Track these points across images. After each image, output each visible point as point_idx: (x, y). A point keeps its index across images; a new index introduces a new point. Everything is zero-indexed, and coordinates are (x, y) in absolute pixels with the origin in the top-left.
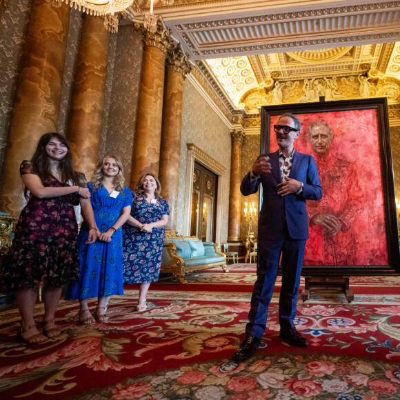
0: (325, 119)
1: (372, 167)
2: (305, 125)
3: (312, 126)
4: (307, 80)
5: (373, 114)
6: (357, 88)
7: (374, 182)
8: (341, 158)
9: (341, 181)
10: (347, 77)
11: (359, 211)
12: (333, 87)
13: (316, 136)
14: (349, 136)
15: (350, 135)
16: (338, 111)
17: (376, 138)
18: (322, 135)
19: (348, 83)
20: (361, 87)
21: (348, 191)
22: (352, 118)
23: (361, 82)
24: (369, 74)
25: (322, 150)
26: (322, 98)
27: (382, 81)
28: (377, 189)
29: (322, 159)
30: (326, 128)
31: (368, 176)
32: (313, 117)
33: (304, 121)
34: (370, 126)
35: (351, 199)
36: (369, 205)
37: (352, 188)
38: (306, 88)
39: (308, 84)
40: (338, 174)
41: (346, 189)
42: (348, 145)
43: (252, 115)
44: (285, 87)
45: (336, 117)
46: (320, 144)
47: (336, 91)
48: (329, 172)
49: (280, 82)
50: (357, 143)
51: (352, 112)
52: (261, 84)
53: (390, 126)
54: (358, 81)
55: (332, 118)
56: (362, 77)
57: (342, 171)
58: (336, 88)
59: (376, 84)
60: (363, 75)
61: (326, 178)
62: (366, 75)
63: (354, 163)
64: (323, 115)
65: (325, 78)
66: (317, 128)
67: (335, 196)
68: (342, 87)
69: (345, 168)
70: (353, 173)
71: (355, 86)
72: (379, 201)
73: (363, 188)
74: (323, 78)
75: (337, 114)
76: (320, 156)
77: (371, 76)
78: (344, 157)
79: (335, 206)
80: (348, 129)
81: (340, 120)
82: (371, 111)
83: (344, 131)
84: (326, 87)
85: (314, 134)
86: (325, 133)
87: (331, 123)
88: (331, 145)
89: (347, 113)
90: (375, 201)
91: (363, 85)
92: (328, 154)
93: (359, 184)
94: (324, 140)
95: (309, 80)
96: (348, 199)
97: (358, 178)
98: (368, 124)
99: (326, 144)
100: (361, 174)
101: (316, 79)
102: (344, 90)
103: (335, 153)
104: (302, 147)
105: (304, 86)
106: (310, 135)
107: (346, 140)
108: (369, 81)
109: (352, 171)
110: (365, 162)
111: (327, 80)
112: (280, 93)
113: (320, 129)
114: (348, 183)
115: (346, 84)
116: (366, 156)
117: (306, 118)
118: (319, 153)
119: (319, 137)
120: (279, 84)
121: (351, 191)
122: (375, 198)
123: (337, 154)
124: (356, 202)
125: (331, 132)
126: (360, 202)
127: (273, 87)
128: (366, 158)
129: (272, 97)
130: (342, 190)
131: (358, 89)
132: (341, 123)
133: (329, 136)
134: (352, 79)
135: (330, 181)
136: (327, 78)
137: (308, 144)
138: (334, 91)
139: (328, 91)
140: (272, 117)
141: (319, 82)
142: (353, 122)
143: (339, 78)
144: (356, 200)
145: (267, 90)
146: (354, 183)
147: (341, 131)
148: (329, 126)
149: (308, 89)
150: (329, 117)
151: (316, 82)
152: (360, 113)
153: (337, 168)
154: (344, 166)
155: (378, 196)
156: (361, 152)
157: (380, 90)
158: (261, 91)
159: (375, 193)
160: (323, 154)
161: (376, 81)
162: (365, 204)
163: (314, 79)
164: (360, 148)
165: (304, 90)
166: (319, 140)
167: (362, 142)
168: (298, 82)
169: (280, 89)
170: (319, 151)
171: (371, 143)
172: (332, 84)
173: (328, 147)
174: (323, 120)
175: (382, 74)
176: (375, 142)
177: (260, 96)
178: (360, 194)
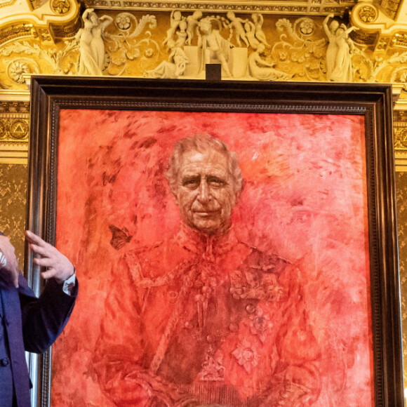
0: (222, 133)
1: (346, 278)
2: (164, 146)
3: (183, 150)
4: (178, 15)
5: (354, 130)
6: (319, 53)
7: (350, 319)
8: (262, 248)
9: (260, 314)
10: (292, 18)
11: (308, 398)
12: (253, 42)
13: (194, 181)
14: (287, 186)
15: (290, 184)
16: (258, 112)
17: (361, 198)
18: (211, 179)
19: (294, 35)
20: (331, 52)
21: (278, 340)
22: (295, 134)
23: (332, 39)
24: (354, 15)
25: (211, 223)
26: (213, 69)
27: (389, 41)
28: (356, 339)
29: (209, 248)
30: (223, 159)
31: (333, 303)
32: (186, 123)
33: (161, 131)
34: (345, 164)
35: (288, 364)
36: (333, 382)
37: (290, 334)
38: (175, 38)
39: (183, 26)
40: (253, 293)
41: (274, 335)
42: (282, 211)
43: (10, 103)
44: (113, 28)
45: (251, 127)
46: (204, 204)
47: (262, 55)
48: (227, 285)
49: (97, 11)
50: (305, 207)
51: (296, 119)
52: (39, 11)
53: (397, 169)
54: (324, 35)
55: (241, 131)
56: (335, 24)
57: (265, 286)
58: (261, 48)
59: (372, 49)
60: (336, 18)
61: (221, 302)
62: (345, 19)
63: (299, 264)
64: (215, 118)
65: (231, 16)
66: (197, 156)
67: (242, 354)
68: (279, 47)
69: (271, 278)
70: (294, 293)
71: (315, 46)
72: (361, 371)
73: (320, 335)
74: (224, 15)
75: (254, 118)
76: (204, 240)
77: (358, 23)
78: (270, 246)
79: (241, 383)
80: (284, 167)
81: (263, 138)
82: (348, 120)
83: (273, 170)
84: (234, 41)
85: (187, 173)
86: (220, 173)
87: (237, 145)
88: (236, 210)
89: (282, 120)
90: (349, 373)
91: (337, 46)
92: (226, 233)
93: (310, 322)
94: (216, 193)
95: (185, 14)
96: (278, 363)
97: (308, 305)
98: (338, 155)
99: (222, 204)
100: (314, 294)
101: (205, 15)
102: (283, 54)
103: (246, 233)
104: (150, 210)
105: (170, 32)
106: (176, 175)
107: (277, 198)
108: (353, 35)
109: (292, 286)
110: (327, 262)
111: (237, 22)
112: (98, 44)
113: (206, 160)
114: (280, 320)
115: (289, 39)
116: (332, 246)
117: (167, 123)
118: (200, 229)
119: (203, 182)
120: (93, 18)
121: (287, 341)
122: (351, 364)
123: (251, 236)
124: (300, 373)
125: (238, 171)
126: (311, 373)
127: (77, 25)
128: (330, 253)
129: (74, 54)
130: (263, 338)
131: (323, 58)
132: (265, 147)
133: (230, 181)
134: (307, 25)
135: (230, 311)
136: (237, 15)
137: (171, 203)
138: (255, 56)
139: (239, 53)
140: (64, 113)
141: (215, 26)
142: (298, 148)
143: (270, 20)
144: (300, 366)
145: (59, 33)
146: (296, 321)
147: (264, 171)
148: (232, 154)
149: (181, 41)
150: (231, 125)
151: (206, 24)
152: (319, 123)
153: (249, 277)
154: (269, 271)
155: (358, 358)
156: (317, 234)
157: (382, 66)
158: (39, 32)
159: (352, 351)
160: (213, 232)
161: (370, 40)
162: (324, 379)
163: (198, 14)
164: (316, 223)
165: (171, 44)
166: (203, 192)
167: (321, 207)
168: (152, 18)
169: (98, 32)
170: (201, 223)
171: (348, 211)
172: (251, 35)
173: (226, 212)
174: (214, 135)
175: (389, 21)
176: (356, 209)
177: (36, 50)
178: (312, 353)
